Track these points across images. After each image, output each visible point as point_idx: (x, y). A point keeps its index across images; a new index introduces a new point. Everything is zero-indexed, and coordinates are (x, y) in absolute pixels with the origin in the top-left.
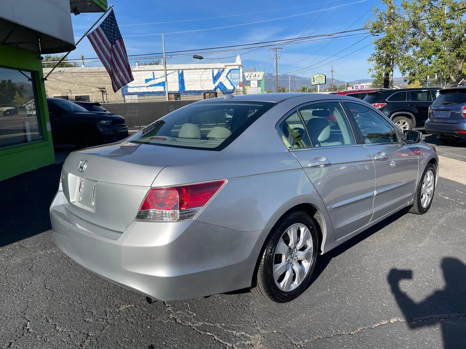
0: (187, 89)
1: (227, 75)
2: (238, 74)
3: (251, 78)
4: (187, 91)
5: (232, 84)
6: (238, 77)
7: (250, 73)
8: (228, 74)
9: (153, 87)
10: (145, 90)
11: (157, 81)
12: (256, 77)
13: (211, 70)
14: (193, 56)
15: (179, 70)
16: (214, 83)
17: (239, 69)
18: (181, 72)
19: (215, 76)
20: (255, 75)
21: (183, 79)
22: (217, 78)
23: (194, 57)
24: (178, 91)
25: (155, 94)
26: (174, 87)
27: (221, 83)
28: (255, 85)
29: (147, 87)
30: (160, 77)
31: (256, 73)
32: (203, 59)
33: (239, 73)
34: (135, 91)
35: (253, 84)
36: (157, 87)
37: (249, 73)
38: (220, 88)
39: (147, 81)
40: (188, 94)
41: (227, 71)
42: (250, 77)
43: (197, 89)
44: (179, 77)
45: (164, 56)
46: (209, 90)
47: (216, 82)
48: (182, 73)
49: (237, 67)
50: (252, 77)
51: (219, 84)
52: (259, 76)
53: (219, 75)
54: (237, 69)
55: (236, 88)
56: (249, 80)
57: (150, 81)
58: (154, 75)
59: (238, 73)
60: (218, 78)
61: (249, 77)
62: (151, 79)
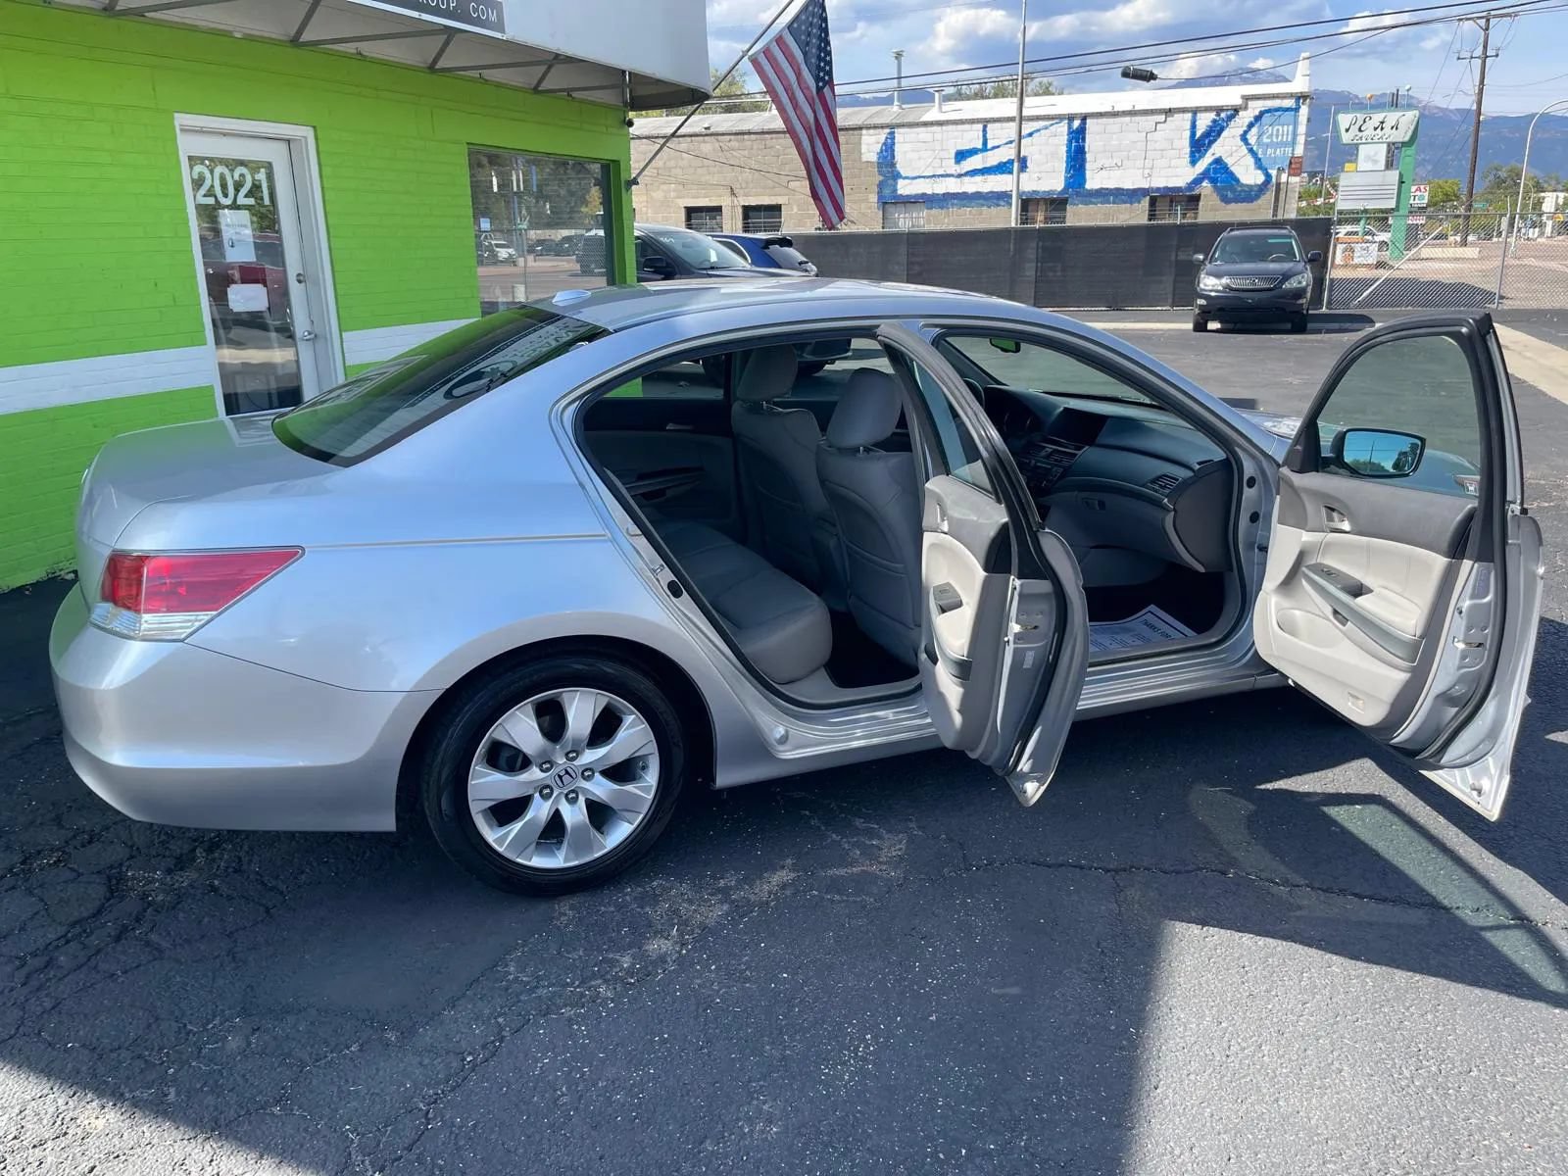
0: (1093, 182)
1: (1246, 132)
2: (1291, 128)
3: (1360, 134)
4: (1092, 190)
5: (1259, 164)
6: (1290, 137)
7: (1360, 116)
8: (1251, 126)
9: (978, 178)
10: (952, 186)
11: (993, 159)
12: (1382, 129)
13: (1189, 116)
14: (1120, 70)
15: (1071, 118)
16: (1193, 162)
17: (1297, 110)
18: (1076, 123)
19: (1198, 134)
20: (1382, 123)
21: (1084, 147)
22: (1207, 142)
23: (1126, 74)
24: (1062, 191)
25: (981, 201)
26: (1047, 176)
27: (1218, 161)
28: (1375, 162)
29: (960, 176)
30: (1007, 144)
31: (1384, 114)
32: (1157, 81)
33: (1296, 124)
34: (920, 192)
35: (1368, 158)
36: (991, 178)
37: (1358, 115)
38: (1213, 181)
39: (961, 156)
40: (1093, 200)
41: (1246, 117)
42: (1360, 130)
43: (1128, 185)
44: (1070, 141)
45: (1020, 74)
46: (1170, 185)
47: (1200, 157)
48: (1082, 130)
49: (1289, 103)
50: (1369, 131)
51: (1210, 164)
52: (1396, 127)
53: (1215, 132)
54: (1288, 109)
55: (1274, 180)
56: (1355, 141)
57: (971, 156)
58: (985, 136)
59: (1288, 125)
60: (1211, 143)
61: (1354, 129)
62: (973, 152)
